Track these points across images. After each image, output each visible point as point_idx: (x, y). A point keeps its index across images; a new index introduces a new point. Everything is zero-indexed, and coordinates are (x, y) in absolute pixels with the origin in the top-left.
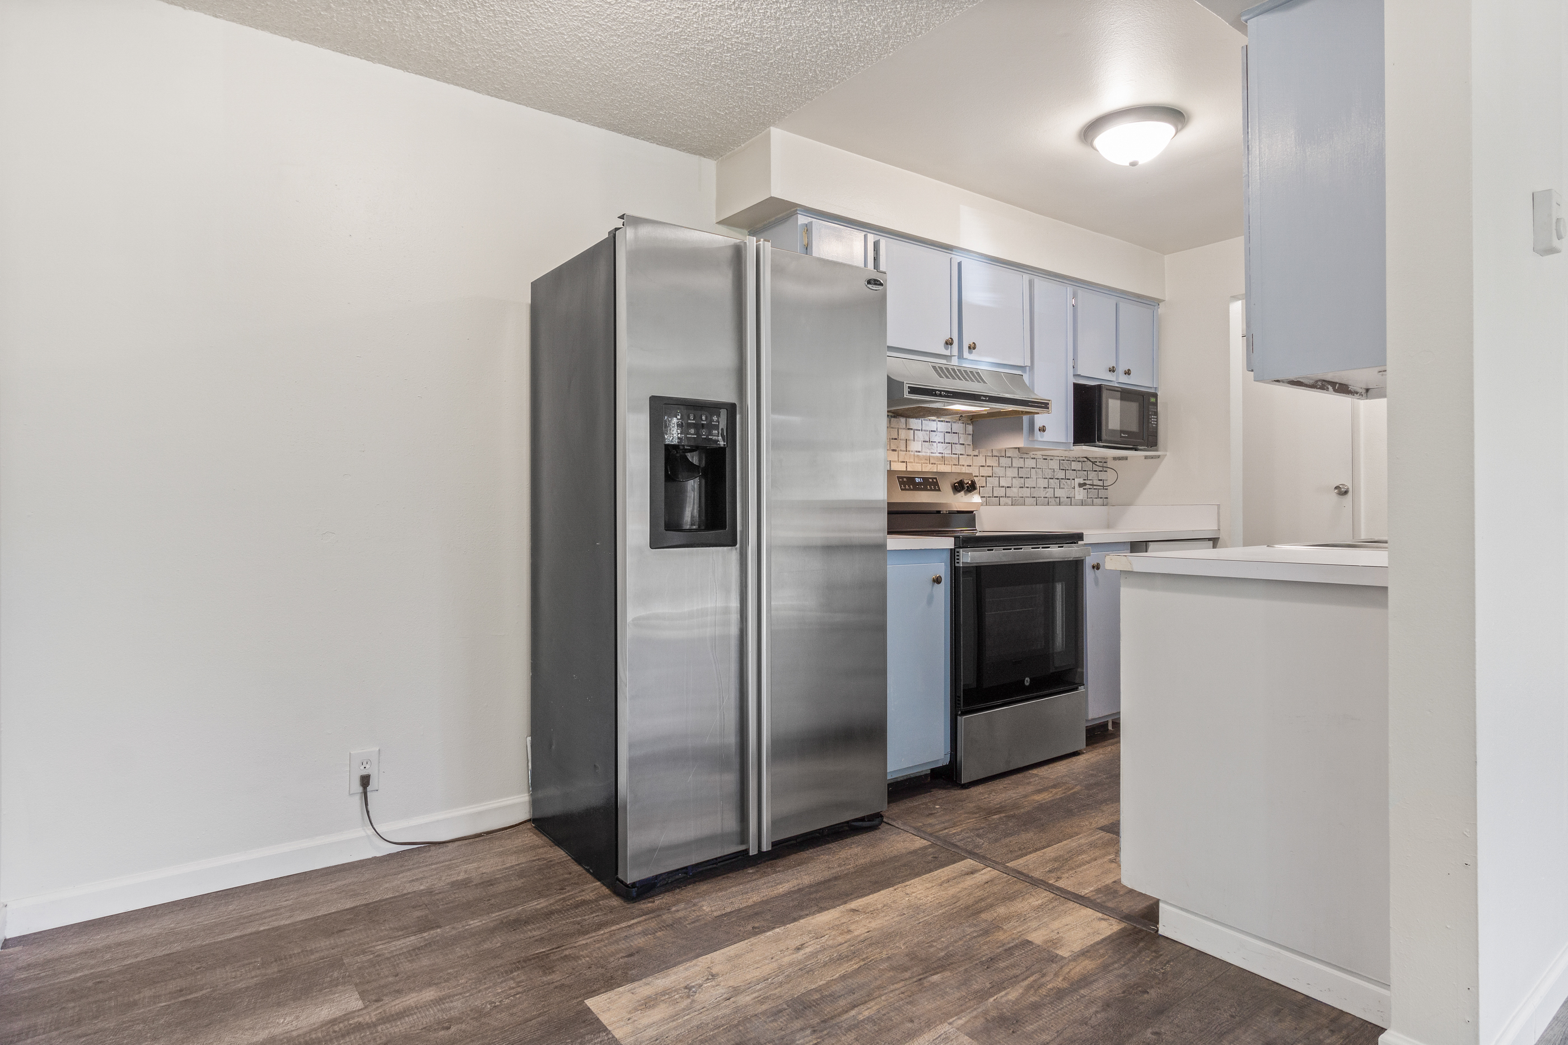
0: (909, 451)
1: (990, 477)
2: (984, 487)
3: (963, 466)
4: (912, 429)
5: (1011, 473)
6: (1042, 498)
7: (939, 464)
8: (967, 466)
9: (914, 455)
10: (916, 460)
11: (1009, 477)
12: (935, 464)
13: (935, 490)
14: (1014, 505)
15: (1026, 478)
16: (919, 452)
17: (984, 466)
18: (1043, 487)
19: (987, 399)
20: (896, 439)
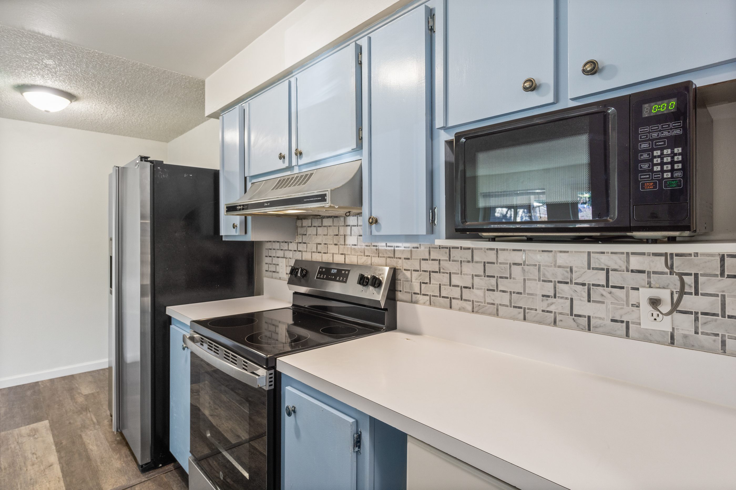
0: (347, 245)
1: (436, 272)
2: (426, 283)
3: (400, 258)
4: (349, 226)
5: (468, 269)
6: (539, 311)
7: (374, 256)
8: (405, 259)
9: (351, 248)
10: (353, 253)
11: (467, 274)
12: (369, 256)
13: (342, 281)
14: (477, 312)
15: (501, 277)
16: (355, 245)
17: (427, 260)
18: (540, 293)
19: (269, 204)
20: (337, 235)
